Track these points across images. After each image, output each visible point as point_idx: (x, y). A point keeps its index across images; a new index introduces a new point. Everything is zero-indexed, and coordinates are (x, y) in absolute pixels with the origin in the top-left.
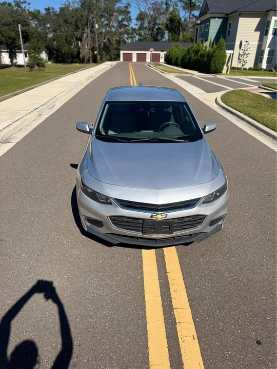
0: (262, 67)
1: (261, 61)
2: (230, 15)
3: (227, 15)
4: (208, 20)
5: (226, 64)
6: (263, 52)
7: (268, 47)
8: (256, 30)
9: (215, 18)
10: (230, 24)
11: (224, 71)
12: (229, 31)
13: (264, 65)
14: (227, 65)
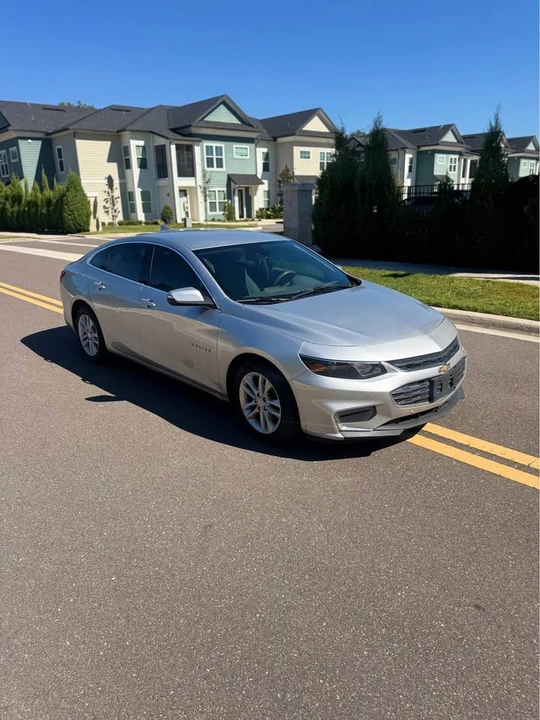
0: (140, 219)
1: (134, 210)
2: (54, 136)
3: (47, 134)
4: (14, 142)
5: (92, 217)
6: (131, 195)
7: (139, 187)
8: (109, 160)
9: (26, 138)
10: (59, 150)
11: (93, 228)
12: (61, 162)
13: (141, 216)
14: (95, 217)
